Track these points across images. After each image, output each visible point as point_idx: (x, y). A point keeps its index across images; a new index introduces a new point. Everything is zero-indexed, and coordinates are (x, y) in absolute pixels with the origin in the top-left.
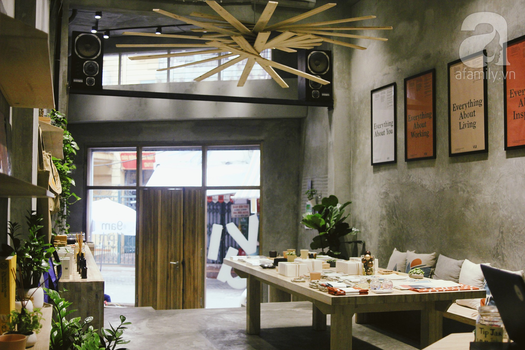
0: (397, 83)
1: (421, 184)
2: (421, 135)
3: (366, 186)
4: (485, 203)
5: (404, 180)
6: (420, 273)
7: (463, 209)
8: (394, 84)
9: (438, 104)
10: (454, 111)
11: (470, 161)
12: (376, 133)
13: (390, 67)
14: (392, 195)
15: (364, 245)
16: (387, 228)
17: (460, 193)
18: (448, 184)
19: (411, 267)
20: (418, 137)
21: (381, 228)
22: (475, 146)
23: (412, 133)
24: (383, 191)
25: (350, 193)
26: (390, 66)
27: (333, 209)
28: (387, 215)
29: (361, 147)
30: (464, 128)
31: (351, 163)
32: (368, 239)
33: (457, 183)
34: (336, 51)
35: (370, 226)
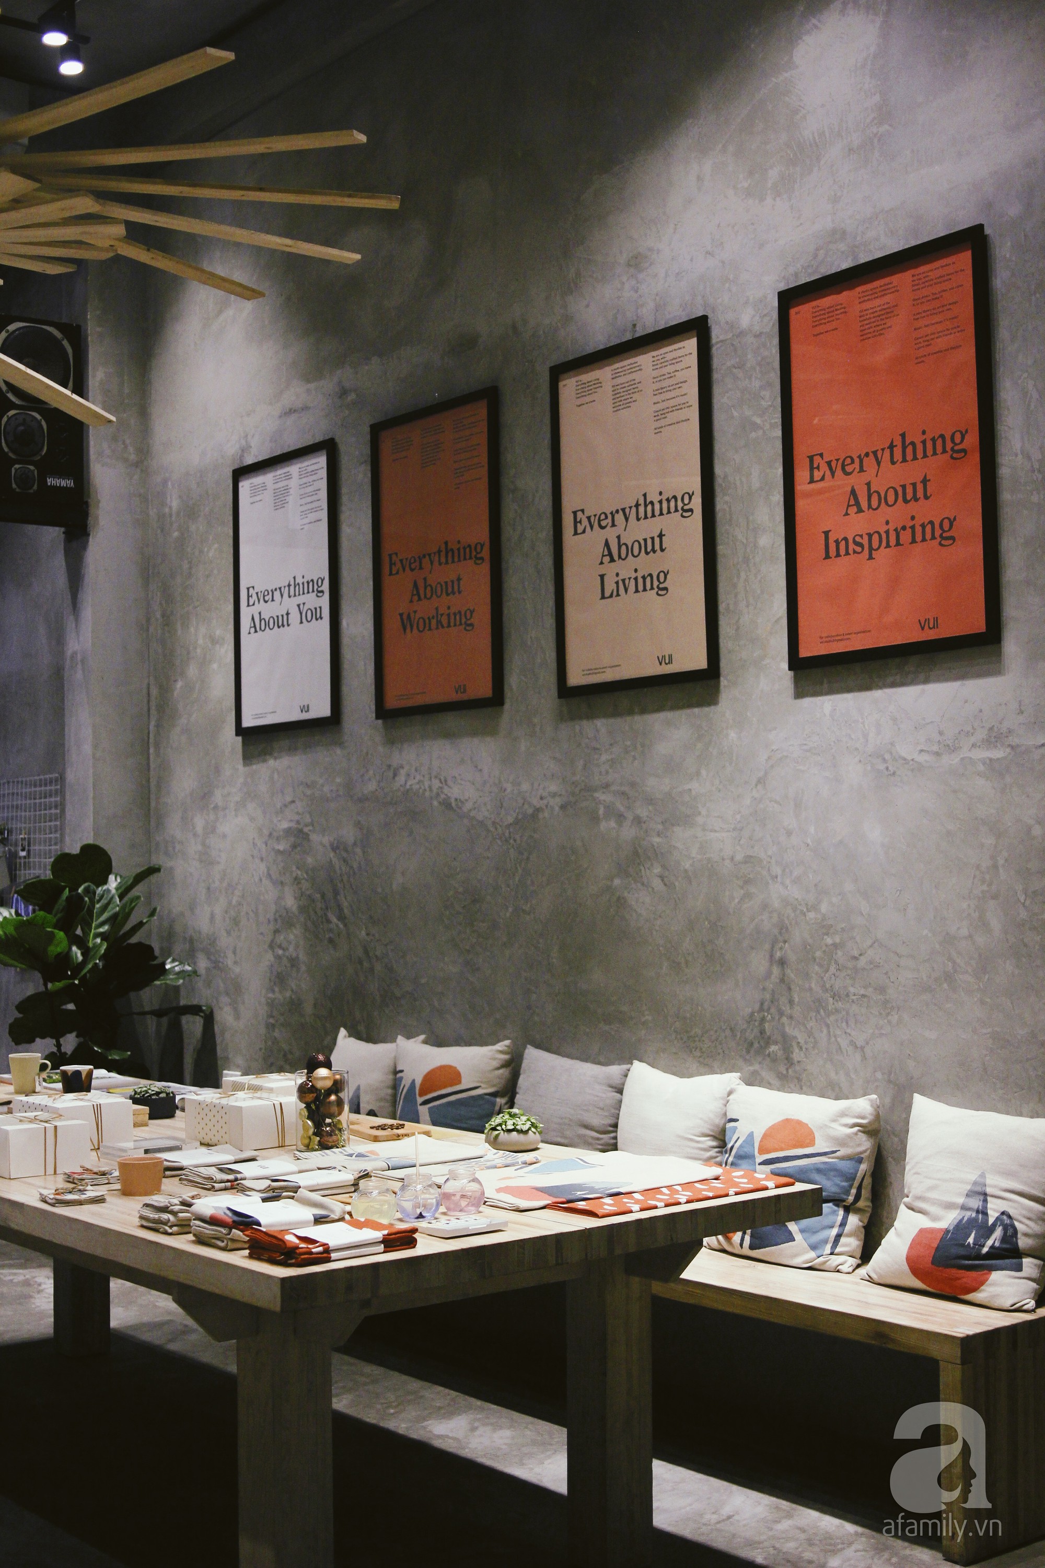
0: (337, 440)
1: (443, 796)
2: (439, 623)
3: (216, 808)
4: (709, 860)
5: (372, 786)
6: (529, 1129)
7: (617, 882)
8: (329, 447)
9: (510, 510)
10: (576, 533)
11: (643, 711)
12: (253, 619)
13: (312, 386)
14: (320, 840)
15: (209, 1019)
16: (302, 956)
17: (603, 825)
18: (554, 795)
19: (421, 1095)
20: (430, 629)
21: (278, 958)
22: (664, 657)
23: (405, 617)
24: (285, 825)
25: (148, 833)
26: (308, 381)
27: (94, 893)
28: (302, 909)
29: (192, 671)
30: (618, 595)
31: (152, 728)
32: (224, 1000)
33: (589, 789)
34: (99, 329)
35: (234, 953)
